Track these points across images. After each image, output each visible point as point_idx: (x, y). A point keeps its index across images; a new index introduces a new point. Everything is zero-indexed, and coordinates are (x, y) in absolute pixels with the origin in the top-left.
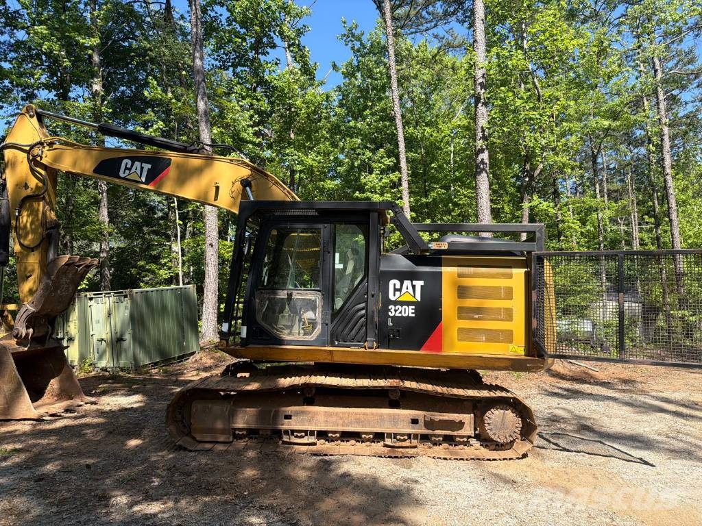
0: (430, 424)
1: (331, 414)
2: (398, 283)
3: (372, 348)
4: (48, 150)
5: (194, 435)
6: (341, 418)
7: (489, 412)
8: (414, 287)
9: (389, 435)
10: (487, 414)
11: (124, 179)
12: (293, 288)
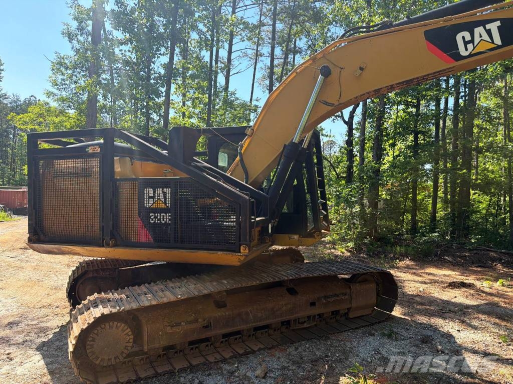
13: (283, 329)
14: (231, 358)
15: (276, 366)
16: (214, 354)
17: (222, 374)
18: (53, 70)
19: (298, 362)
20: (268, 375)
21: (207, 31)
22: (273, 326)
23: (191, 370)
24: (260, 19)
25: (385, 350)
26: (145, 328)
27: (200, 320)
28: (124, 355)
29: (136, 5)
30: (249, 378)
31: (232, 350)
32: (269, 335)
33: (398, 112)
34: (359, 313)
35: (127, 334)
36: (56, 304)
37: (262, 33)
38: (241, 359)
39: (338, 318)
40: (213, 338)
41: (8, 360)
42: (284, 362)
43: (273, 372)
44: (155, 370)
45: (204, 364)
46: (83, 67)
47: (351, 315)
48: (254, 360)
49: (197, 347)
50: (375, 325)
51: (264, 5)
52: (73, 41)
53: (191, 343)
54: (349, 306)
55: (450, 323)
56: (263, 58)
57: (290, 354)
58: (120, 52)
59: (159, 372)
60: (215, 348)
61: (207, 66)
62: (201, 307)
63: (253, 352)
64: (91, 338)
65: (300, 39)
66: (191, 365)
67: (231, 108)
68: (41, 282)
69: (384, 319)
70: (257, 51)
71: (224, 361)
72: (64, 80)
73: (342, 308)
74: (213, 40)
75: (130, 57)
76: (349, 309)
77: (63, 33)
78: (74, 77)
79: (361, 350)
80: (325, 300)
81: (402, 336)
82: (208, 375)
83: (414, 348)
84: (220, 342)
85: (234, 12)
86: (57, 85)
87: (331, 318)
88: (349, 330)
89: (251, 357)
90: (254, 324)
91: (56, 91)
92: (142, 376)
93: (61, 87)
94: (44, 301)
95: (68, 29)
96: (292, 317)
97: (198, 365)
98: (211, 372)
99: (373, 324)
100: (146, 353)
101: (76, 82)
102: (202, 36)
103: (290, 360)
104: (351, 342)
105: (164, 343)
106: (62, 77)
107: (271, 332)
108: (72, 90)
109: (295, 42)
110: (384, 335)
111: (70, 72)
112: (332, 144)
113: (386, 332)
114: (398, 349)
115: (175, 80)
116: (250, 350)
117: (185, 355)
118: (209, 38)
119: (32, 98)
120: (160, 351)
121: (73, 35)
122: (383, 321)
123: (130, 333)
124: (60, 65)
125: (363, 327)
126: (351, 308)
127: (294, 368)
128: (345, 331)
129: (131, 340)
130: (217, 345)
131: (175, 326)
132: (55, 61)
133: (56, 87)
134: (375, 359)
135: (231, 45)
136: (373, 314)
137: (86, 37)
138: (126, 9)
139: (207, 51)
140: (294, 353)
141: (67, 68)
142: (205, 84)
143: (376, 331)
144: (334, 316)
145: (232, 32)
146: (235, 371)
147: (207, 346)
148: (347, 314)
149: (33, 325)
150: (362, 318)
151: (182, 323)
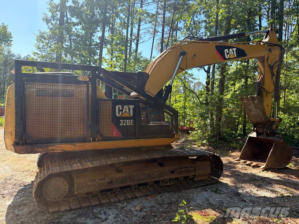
13: (155, 186)
14: (124, 200)
15: (148, 206)
16: (114, 198)
17: (117, 208)
18: (37, 40)
19: (161, 204)
20: (143, 210)
21: (125, 18)
22: (149, 184)
23: (100, 206)
24: (157, 11)
25: (212, 199)
26: (76, 182)
27: (106, 179)
28: (64, 196)
29: (84, 3)
30: (132, 211)
31: (125, 196)
32: (147, 189)
33: (237, 65)
34: (200, 179)
35: (65, 185)
36: (32, 170)
37: (158, 19)
38: (130, 201)
39: (188, 181)
40: (114, 189)
41: (2, 197)
42: (153, 203)
43: (146, 208)
44: (80, 205)
45: (108, 203)
46: (54, 38)
47: (196, 179)
48: (136, 202)
49: (105, 194)
50: (209, 186)
51: (159, 3)
52: (49, 24)
53: (102, 191)
54: (194, 174)
55: (253, 186)
56: (158, 34)
57: (157, 200)
58: (76, 30)
59: (83, 206)
60: (116, 195)
61: (125, 38)
62: (108, 172)
63: (137, 198)
64: (45, 186)
65: (180, 22)
66: (101, 203)
67: (138, 62)
68: (26, 158)
69: (214, 182)
70: (155, 29)
71: (120, 201)
72: (43, 46)
73: (190, 175)
74: (128, 23)
75: (82, 33)
76: (194, 176)
77: (43, 19)
78: (49, 44)
79: (198, 199)
80: (180, 170)
81: (224, 192)
82: (110, 209)
83: (228, 199)
84: (119, 191)
85: (141, 7)
86: (39, 48)
87: (184, 181)
88: (193, 188)
89: (135, 200)
90: (138, 182)
91: (39, 52)
92: (73, 208)
93: (42, 50)
94: (26, 168)
95: (46, 17)
96: (161, 179)
97: (105, 203)
98: (111, 207)
99: (208, 185)
100: (76, 196)
101: (50, 47)
102: (122, 20)
103: (157, 203)
104: (193, 194)
105: (86, 190)
106: (43, 44)
107: (148, 187)
108: (48, 52)
109: (177, 24)
110: (213, 191)
111: (47, 41)
112: (199, 84)
113: (214, 190)
114: (220, 199)
115: (106, 46)
116: (135, 196)
117: (98, 198)
118: (126, 22)
119: (28, 56)
120: (84, 195)
121: (49, 20)
122: (214, 183)
123: (67, 184)
124: (41, 37)
125: (202, 186)
126: (195, 175)
127: (158, 207)
128: (191, 188)
129: (68, 188)
130: (117, 193)
131: (92, 181)
132: (38, 35)
133: (39, 50)
134: (205, 203)
135: (139, 26)
136: (209, 180)
137: (56, 21)
138: (79, 5)
139: (125, 29)
140: (160, 199)
141: (45, 39)
142: (124, 48)
143: (209, 189)
144: (186, 179)
145: (140, 18)
146: (125, 207)
147: (111, 193)
148: (193, 179)
149: (18, 180)
150: (202, 181)
151: (96, 180)
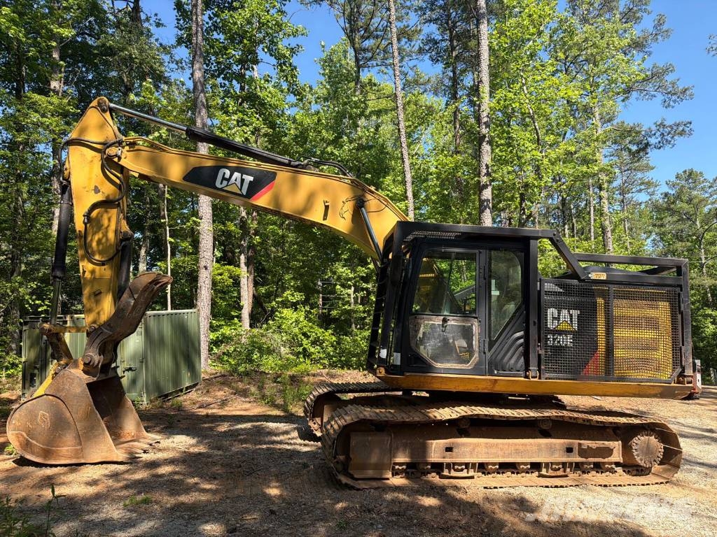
0: (583, 452)
1: (492, 446)
2: (555, 312)
3: (536, 377)
4: (128, 151)
5: (351, 472)
6: (502, 450)
7: (637, 438)
8: (571, 316)
9: (547, 465)
10: (634, 440)
11: (221, 189)
12: (448, 314)
